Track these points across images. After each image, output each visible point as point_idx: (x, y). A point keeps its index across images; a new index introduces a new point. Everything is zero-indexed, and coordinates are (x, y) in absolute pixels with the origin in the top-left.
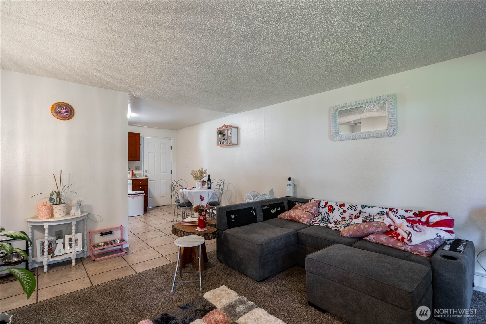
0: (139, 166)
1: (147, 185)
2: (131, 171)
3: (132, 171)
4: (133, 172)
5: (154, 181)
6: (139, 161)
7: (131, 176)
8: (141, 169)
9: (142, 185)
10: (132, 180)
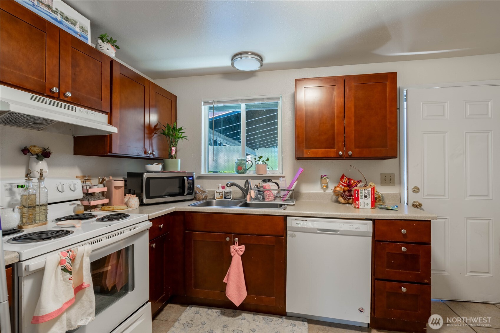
0: (394, 175)
1: (428, 243)
2: (370, 189)
3: (373, 189)
4: (376, 189)
5: (443, 220)
6: (396, 157)
7: (370, 206)
8: (400, 183)
9: (407, 240)
10: (374, 221)
